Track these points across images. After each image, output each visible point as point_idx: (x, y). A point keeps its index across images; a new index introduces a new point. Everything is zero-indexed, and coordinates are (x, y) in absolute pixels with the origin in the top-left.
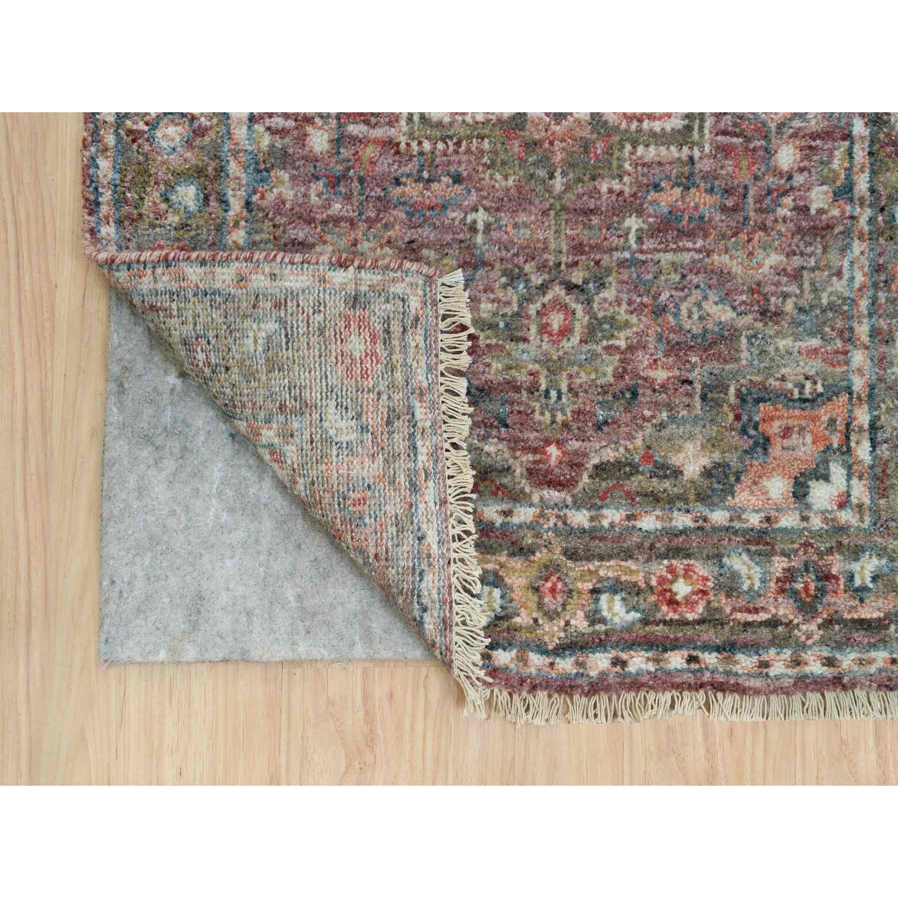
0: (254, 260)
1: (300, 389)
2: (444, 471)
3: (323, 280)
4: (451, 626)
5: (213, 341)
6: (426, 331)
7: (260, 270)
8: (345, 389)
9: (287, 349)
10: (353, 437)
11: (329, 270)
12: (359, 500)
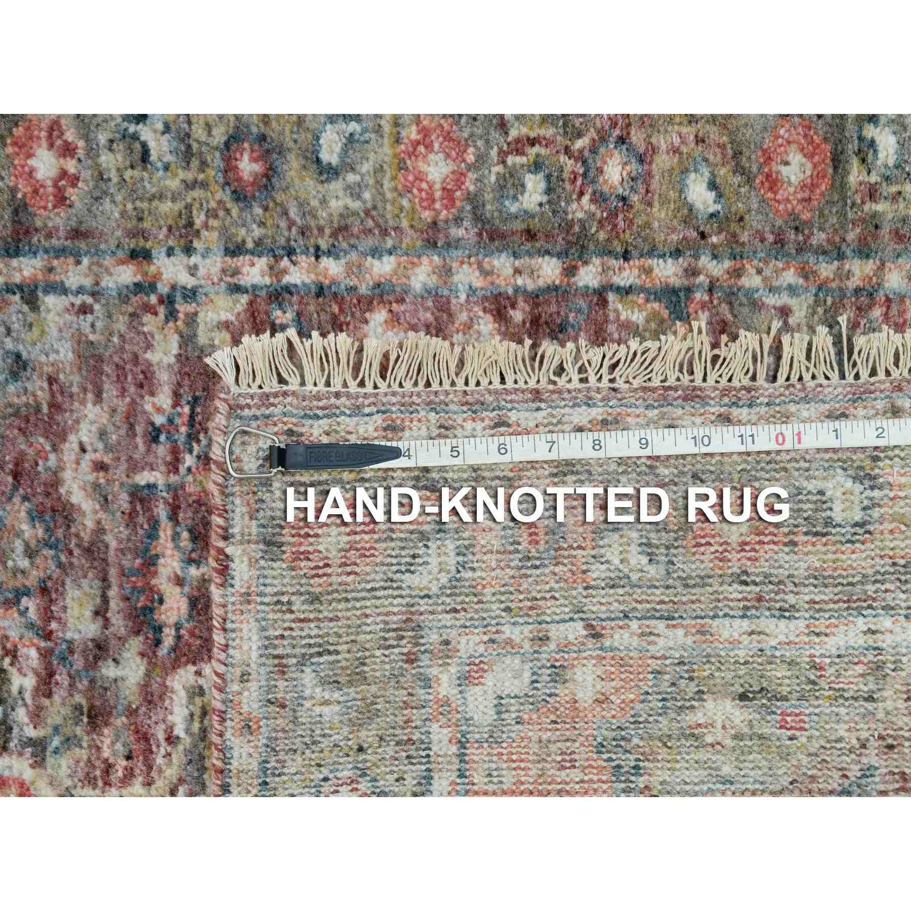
0: (223, 709)
1: (389, 631)
2: (496, 392)
3: (247, 597)
4: (695, 389)
5: (325, 772)
6: (306, 416)
7: (236, 698)
8: (389, 560)
9: (337, 653)
10: (450, 545)
11: (232, 586)
12: (530, 535)
